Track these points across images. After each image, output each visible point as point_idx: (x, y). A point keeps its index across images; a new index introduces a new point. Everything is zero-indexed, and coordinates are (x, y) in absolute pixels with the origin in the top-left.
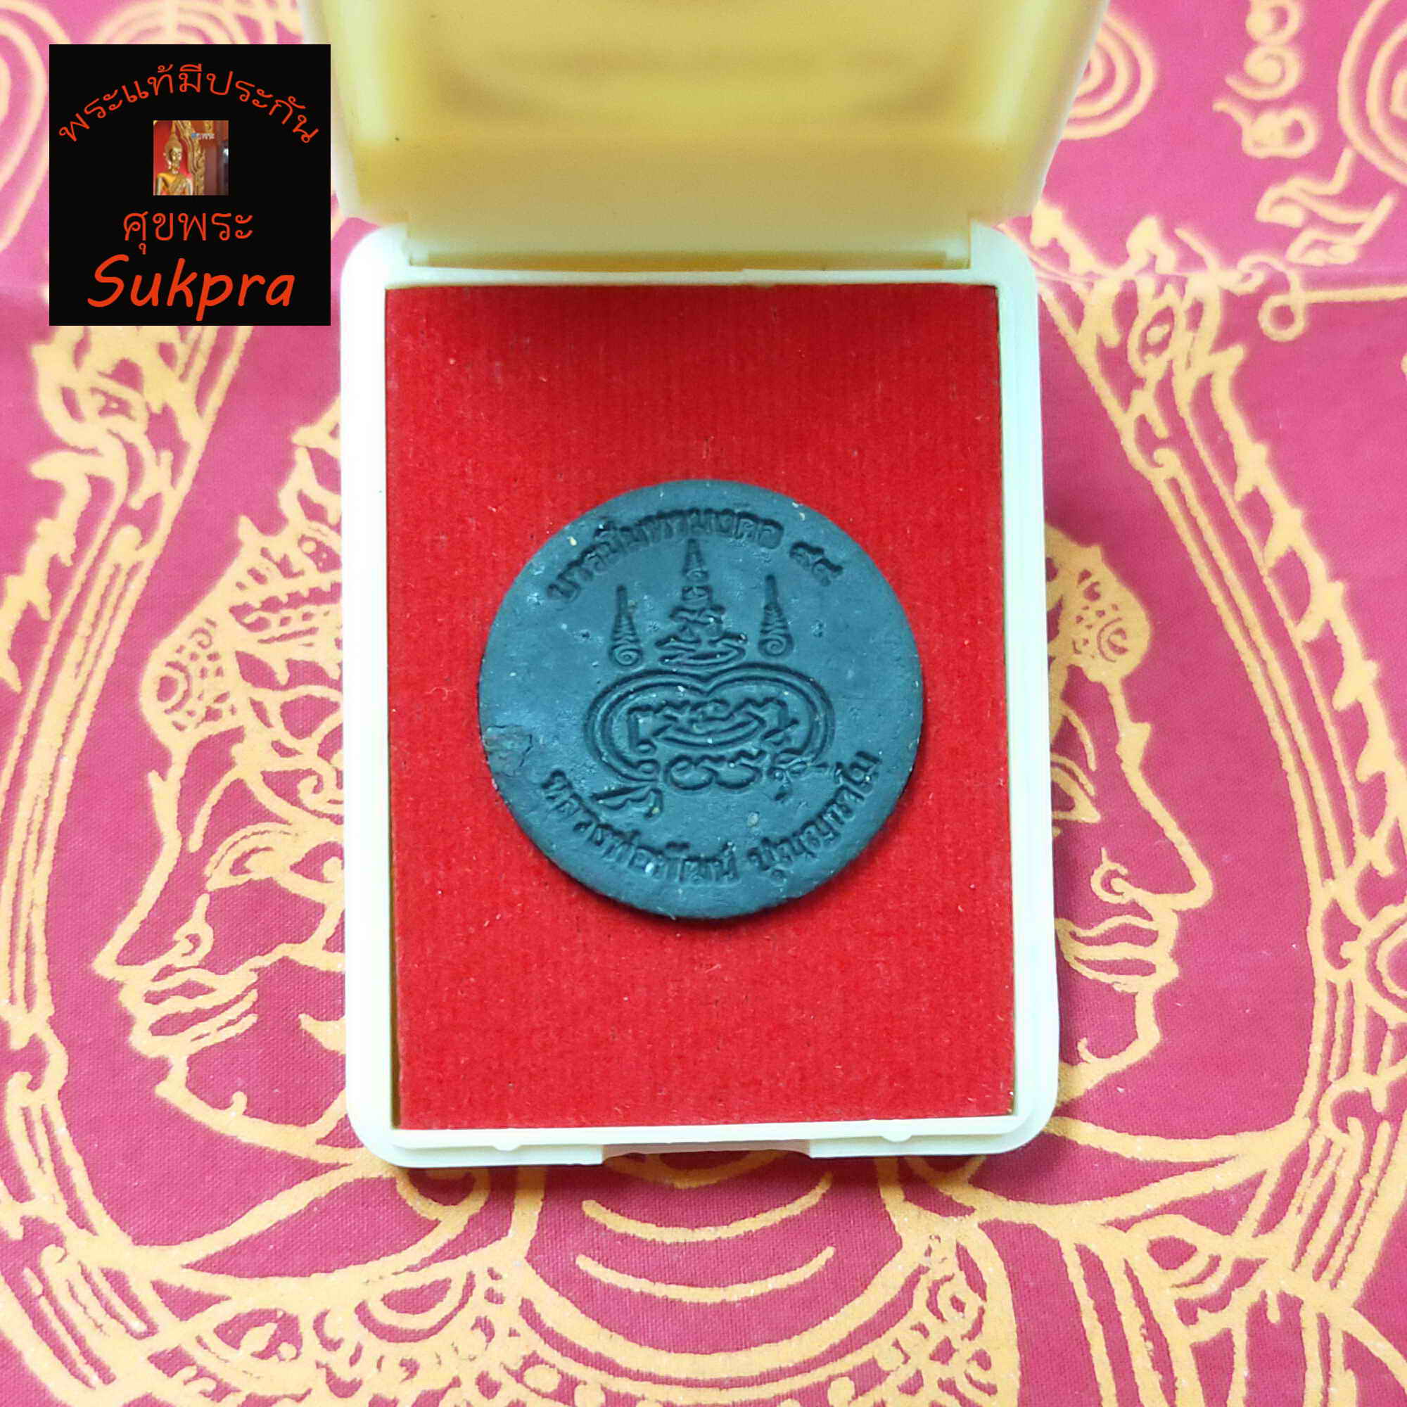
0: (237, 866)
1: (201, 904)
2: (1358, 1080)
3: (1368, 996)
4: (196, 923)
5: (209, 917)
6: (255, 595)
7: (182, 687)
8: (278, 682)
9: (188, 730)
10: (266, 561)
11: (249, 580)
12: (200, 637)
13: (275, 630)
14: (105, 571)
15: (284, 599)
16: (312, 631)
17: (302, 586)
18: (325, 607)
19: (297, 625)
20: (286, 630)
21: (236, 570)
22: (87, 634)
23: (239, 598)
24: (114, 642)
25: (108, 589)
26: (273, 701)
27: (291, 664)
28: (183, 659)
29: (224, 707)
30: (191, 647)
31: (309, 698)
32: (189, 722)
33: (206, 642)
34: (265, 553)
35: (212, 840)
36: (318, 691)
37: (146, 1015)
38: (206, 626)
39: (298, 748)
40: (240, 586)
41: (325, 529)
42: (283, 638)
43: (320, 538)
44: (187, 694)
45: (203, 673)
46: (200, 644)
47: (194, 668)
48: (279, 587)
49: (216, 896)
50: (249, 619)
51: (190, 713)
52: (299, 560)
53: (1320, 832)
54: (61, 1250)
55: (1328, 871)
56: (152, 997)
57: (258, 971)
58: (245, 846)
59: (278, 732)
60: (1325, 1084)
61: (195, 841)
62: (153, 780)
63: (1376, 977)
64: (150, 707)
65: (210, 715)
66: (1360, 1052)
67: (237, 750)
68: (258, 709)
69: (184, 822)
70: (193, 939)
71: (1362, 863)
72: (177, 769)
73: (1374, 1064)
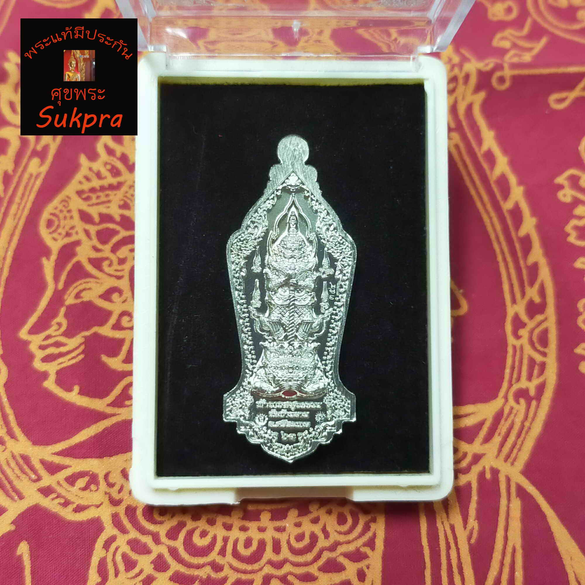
0: (78, 296)
1: (63, 310)
2: (524, 384)
3: (528, 351)
4: (61, 318)
5: (66, 315)
6: (86, 186)
7: (56, 223)
8: (95, 222)
9: (59, 241)
10: (91, 173)
11: (84, 180)
12: (64, 203)
13: (94, 201)
14: (26, 176)
15: (98, 188)
16: (109, 201)
17: (105, 183)
18: (115, 192)
19: (103, 199)
20: (99, 201)
21: (79, 176)
22: (19, 202)
23: (80, 187)
24: (29, 205)
25: (27, 183)
26: (93, 229)
27: (101, 215)
28: (57, 212)
29: (73, 231)
30: (60, 207)
31: (108, 229)
32: (59, 238)
33: (66, 205)
34: (90, 169)
35: (68, 284)
36: (111, 226)
37: (39, 354)
38: (67, 199)
39: (103, 249)
40: (80, 183)
41: (115, 159)
42: (97, 204)
43: (113, 163)
44: (58, 226)
45: (65, 218)
46: (64, 206)
47: (61, 216)
48: (96, 183)
49: (70, 308)
50: (84, 196)
51: (60, 234)
52: (104, 172)
53: (511, 286)
54: (4, 447)
55: (514, 301)
56: (42, 348)
57: (85, 337)
58: (81, 288)
59: (95, 242)
60: (510, 385)
61: (61, 286)
62: (44, 261)
63: (532, 343)
64: (44, 232)
65: (68, 235)
66: (524, 373)
67: (78, 249)
68: (87, 233)
69: (56, 278)
70: (60, 325)
71: (527, 298)
72: (54, 257)
73: (530, 378)
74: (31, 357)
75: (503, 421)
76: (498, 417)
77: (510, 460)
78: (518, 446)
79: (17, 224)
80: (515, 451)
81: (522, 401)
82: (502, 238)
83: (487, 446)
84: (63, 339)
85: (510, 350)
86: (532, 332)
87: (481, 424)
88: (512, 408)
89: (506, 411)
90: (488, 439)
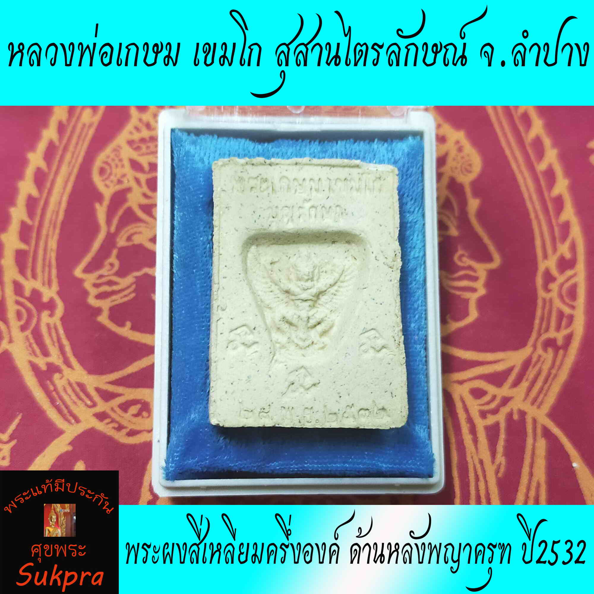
0: (129, 239)
1: (115, 252)
2: (552, 334)
3: (558, 303)
4: (113, 259)
5: (118, 257)
6: (137, 136)
7: (109, 171)
8: (145, 171)
9: (111, 188)
10: (141, 123)
11: (134, 131)
12: (115, 153)
13: (144, 151)
14: (80, 126)
15: (148, 140)
17: (154, 134)
19: (153, 149)
20: (149, 151)
21: (130, 127)
22: (73, 151)
23: (130, 138)
24: (82, 154)
25: (81, 133)
26: (143, 178)
27: (150, 165)
28: (109, 161)
29: (125, 179)
30: (112, 156)
32: (111, 185)
33: (118, 154)
34: (140, 120)
37: (93, 292)
38: (118, 148)
39: (153, 196)
40: (131, 133)
42: (147, 154)
44: (110, 174)
45: (117, 166)
46: (116, 155)
47: (113, 164)
48: (146, 134)
49: (121, 250)
50: (135, 146)
51: (112, 181)
52: (154, 123)
53: (544, 242)
54: (61, 375)
55: (545, 257)
56: (96, 286)
57: (136, 277)
58: (132, 231)
59: (145, 189)
60: (539, 335)
61: (113, 229)
62: (97, 206)
63: (561, 296)
64: (96, 179)
65: (120, 182)
66: (553, 324)
67: (129, 196)
68: (137, 181)
69: (109, 222)
70: (112, 265)
71: (558, 254)
72: (106, 202)
73: (558, 328)
74: (86, 293)
75: (531, 367)
76: (527, 364)
77: (537, 404)
78: (544, 392)
79: (72, 170)
80: (542, 396)
81: (550, 350)
82: (535, 197)
83: (515, 390)
84: (115, 279)
85: (540, 303)
86: (561, 286)
87: (510, 370)
88: (540, 356)
89: (534, 359)
90: (516, 384)
